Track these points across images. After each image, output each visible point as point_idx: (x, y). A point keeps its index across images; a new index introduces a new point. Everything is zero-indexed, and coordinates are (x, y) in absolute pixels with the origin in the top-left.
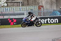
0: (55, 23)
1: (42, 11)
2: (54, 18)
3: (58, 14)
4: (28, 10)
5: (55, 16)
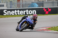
1: (21, 3)
3: (36, 6)
4: (8, 2)
5: (33, 8)
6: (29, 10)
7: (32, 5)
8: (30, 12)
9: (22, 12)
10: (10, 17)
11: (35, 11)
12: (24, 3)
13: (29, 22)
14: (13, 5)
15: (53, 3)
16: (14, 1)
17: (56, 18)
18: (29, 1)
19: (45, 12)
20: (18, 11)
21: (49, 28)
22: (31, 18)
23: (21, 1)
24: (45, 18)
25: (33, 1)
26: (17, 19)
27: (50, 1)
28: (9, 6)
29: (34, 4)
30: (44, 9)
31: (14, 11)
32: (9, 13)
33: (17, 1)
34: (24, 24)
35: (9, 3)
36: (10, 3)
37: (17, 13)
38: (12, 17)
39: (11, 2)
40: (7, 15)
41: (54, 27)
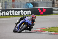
0: (28, 15)
1: (16, 3)
2: (27, 10)
4: (3, 2)
5: (28, 8)
6: (24, 10)
7: (27, 5)
8: (25, 13)
9: (17, 13)
10: (5, 17)
11: (30, 11)
12: (19, 3)
14: (8, 5)
15: (48, 3)
17: (51, 18)
18: (24, 1)
19: (40, 12)
21: (44, 29)
22: (29, 19)
23: (16, 1)
24: (40, 19)
25: (28, 1)
26: (11, 20)
27: (45, 1)
28: (4, 6)
29: (29, 4)
30: (39, 9)
31: (9, 11)
32: (4, 13)
33: (12, 1)
35: (4, 3)
37: (12, 13)
38: (7, 17)
39: (6, 2)
40: (2, 15)
41: (49, 28)
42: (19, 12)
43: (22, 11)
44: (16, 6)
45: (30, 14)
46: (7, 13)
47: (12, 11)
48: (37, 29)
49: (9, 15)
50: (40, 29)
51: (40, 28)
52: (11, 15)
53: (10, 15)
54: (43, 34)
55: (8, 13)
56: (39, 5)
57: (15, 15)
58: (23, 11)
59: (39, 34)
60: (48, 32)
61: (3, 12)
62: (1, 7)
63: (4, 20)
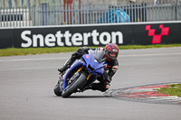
1: (77, 8)
4: (34, 6)
5: (115, 24)
6: (100, 30)
7: (110, 15)
10: (42, 53)
12: (85, 9)
13: (92, 69)
14: (52, 15)
16: (54, 1)
20: (67, 34)
21: (164, 89)
23: (77, 3)
25: (114, 3)
27: (167, 3)
28: (38, 17)
29: (115, 13)
30: (148, 28)
31: (54, 34)
32: (38, 40)
33: (62, 2)
34: (77, 74)
35: (38, 9)
36: (40, 9)
37: (63, 40)
38: (48, 52)
39: (44, 5)
40: (32, 46)
42: (86, 36)
43: (95, 34)
44: (76, 18)
45: (121, 41)
46: (49, 40)
47: (63, 32)
48: (143, 87)
49: (54, 44)
50: (151, 90)
51: (153, 86)
52: (62, 44)
53: (57, 45)
54: (160, 102)
55: (51, 40)
56: (149, 14)
57: (73, 46)
58: (98, 34)
59: (149, 102)
60: (177, 97)
61: (35, 37)
62: (30, 19)
63: (38, 61)
